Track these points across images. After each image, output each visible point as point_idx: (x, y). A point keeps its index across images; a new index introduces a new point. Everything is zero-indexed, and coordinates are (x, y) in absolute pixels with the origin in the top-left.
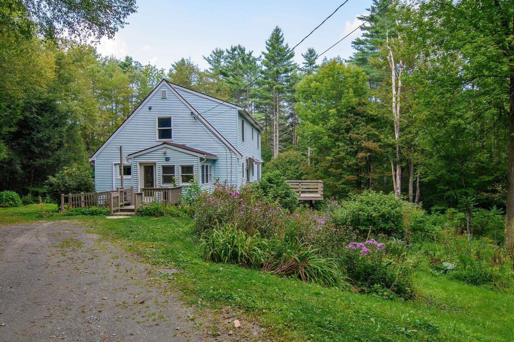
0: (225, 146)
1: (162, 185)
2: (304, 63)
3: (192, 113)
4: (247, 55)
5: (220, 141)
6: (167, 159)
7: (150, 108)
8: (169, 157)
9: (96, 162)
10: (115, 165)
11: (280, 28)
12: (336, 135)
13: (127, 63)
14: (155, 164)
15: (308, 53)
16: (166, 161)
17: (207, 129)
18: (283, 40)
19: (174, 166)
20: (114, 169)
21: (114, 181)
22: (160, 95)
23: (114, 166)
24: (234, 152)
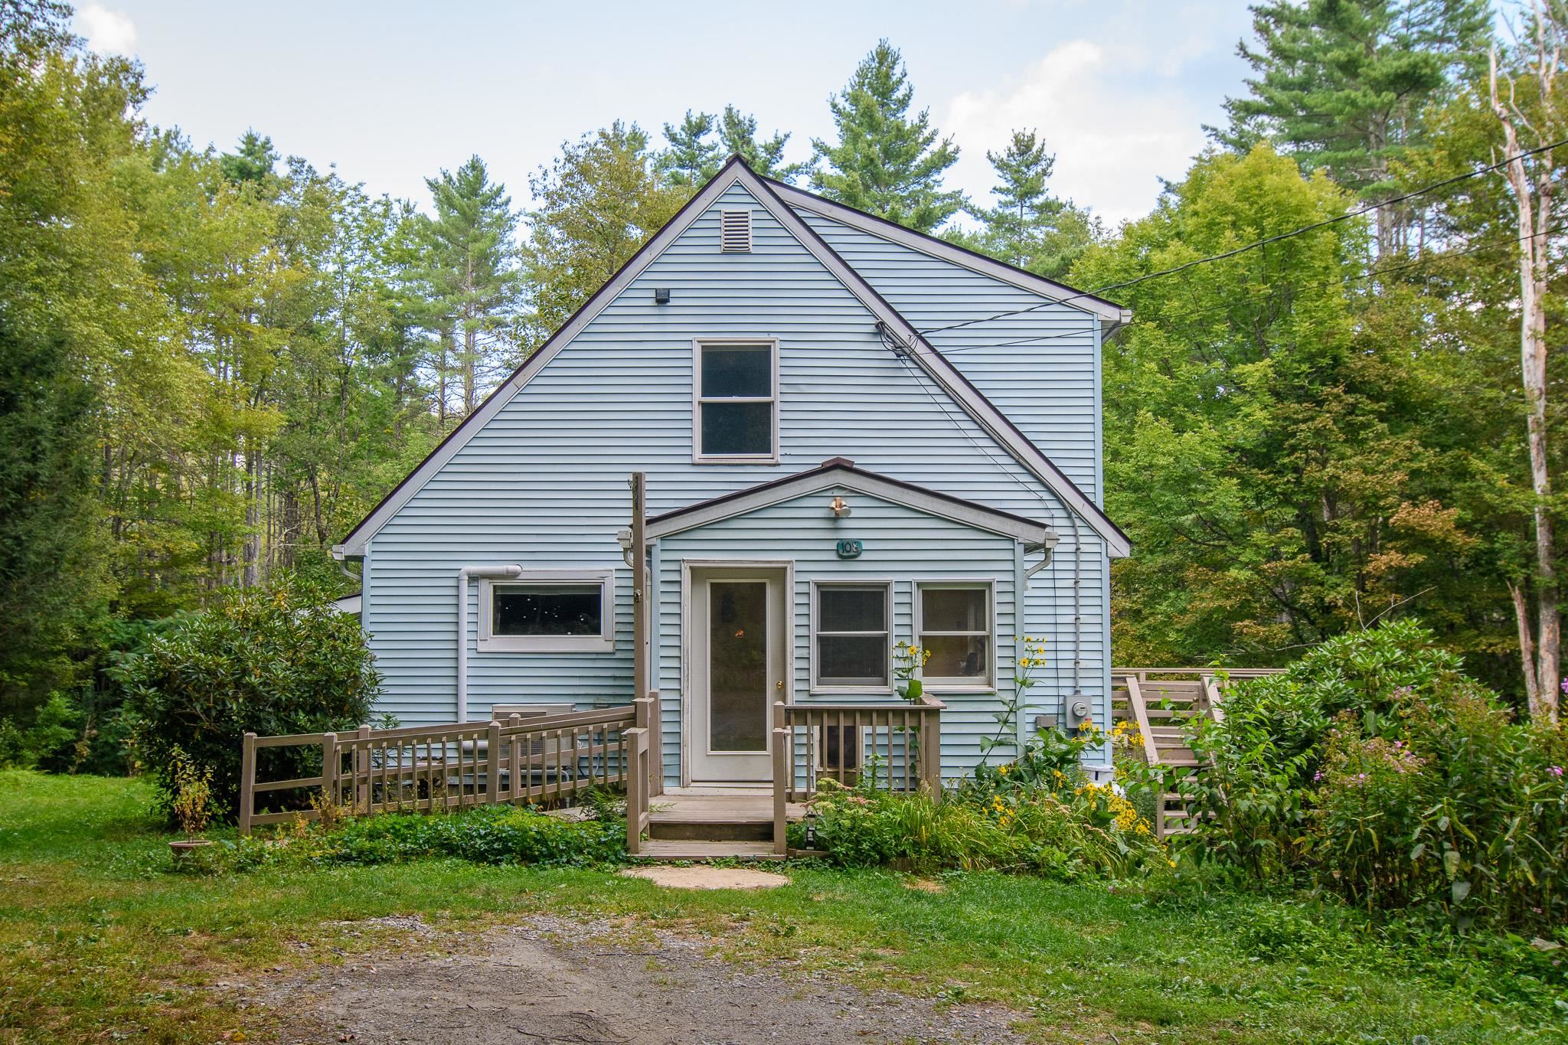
0: (1046, 496)
1: (817, 689)
2: (1001, 191)
3: (881, 328)
4: (766, 148)
5: (1018, 469)
6: (847, 551)
7: (662, 299)
8: (858, 541)
9: (368, 566)
10: (474, 578)
11: (894, 47)
12: (1260, 476)
14: (779, 574)
15: (1014, 149)
16: (843, 559)
17: (953, 408)
18: (908, 96)
19: (886, 586)
20: (465, 600)
21: (464, 663)
22: (713, 237)
23: (464, 584)
24: (1090, 527)
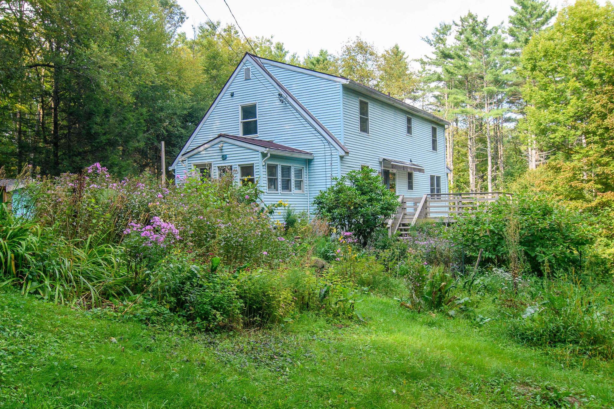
0: (323, 139)
3: (280, 95)
5: (316, 132)
7: (232, 95)
8: (226, 155)
9: (176, 172)
13: (321, 58)
14: (210, 165)
16: (223, 160)
17: (299, 116)
19: (232, 166)
22: (242, 76)
24: (334, 147)
